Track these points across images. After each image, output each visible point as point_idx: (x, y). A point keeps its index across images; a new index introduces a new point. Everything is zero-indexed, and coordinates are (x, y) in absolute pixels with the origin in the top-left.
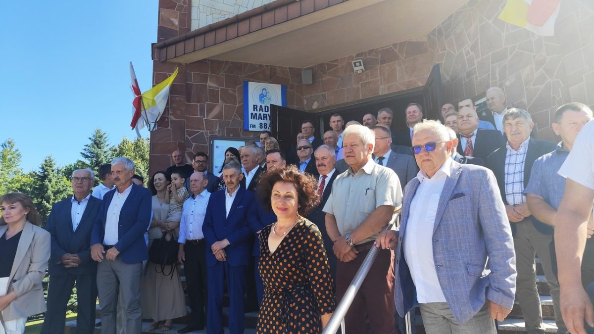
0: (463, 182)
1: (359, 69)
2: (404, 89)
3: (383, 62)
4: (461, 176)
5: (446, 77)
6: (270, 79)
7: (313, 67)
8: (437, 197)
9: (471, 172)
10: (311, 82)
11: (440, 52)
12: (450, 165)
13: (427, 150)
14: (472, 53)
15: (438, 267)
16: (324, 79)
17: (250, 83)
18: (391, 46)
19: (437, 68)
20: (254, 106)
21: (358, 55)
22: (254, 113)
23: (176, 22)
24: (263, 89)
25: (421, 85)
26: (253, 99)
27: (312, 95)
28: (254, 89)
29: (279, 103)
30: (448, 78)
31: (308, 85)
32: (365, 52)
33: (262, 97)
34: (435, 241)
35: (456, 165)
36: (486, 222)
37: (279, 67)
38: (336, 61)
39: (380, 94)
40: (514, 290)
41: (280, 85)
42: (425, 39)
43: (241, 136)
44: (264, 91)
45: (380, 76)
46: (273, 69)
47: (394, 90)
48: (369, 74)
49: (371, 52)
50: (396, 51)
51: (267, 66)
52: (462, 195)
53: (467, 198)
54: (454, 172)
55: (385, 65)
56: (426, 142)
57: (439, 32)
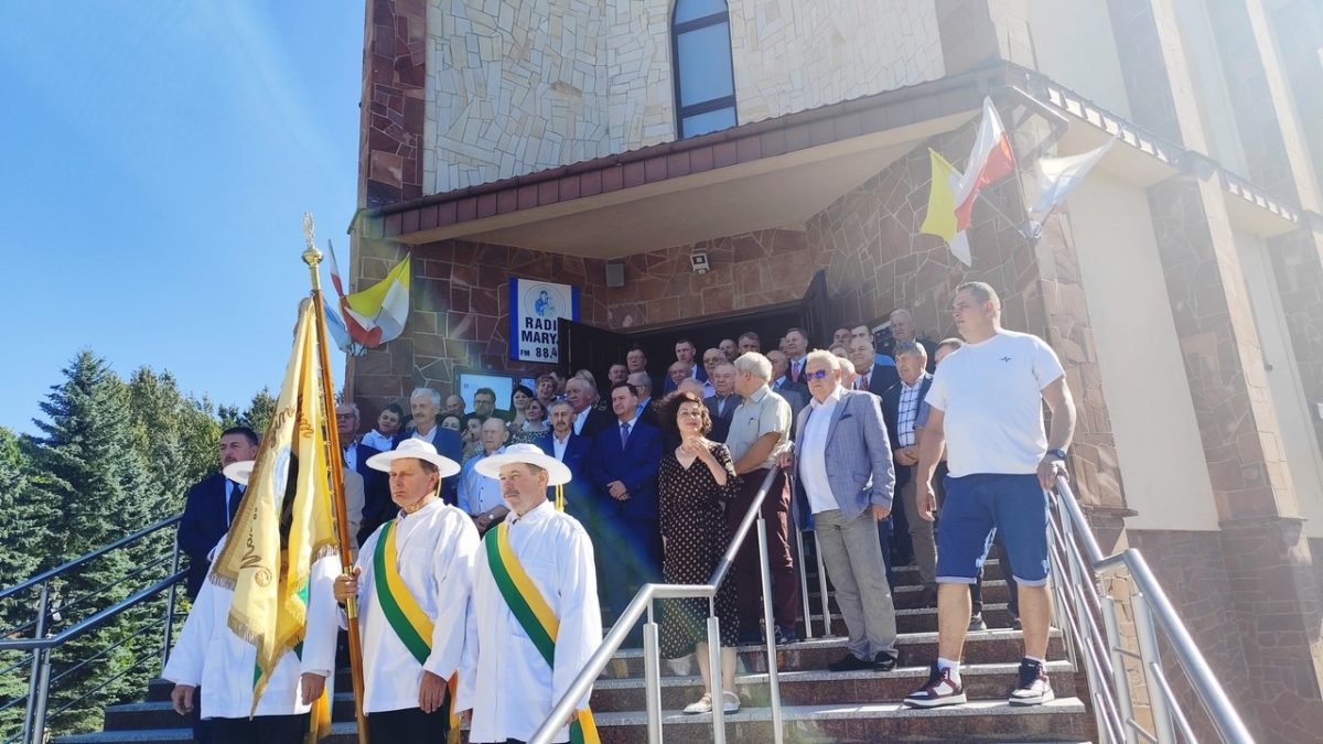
0: (851, 406)
1: (701, 267)
2: (771, 302)
3: (738, 258)
4: (849, 399)
5: (834, 289)
6: (554, 276)
7: (624, 259)
8: (828, 419)
9: (857, 396)
10: (622, 284)
11: (825, 251)
12: (839, 392)
13: (818, 377)
14: (870, 257)
15: (830, 477)
16: (642, 280)
17: (521, 282)
18: (751, 235)
19: (821, 276)
20: (527, 319)
21: (697, 246)
22: (527, 330)
23: (398, 174)
24: (543, 292)
25: (797, 298)
26: (526, 309)
27: (623, 305)
28: (528, 290)
29: (568, 316)
30: (836, 290)
31: (617, 289)
32: (710, 241)
33: (540, 305)
34: (827, 455)
35: (845, 391)
36: (870, 439)
37: (568, 256)
38: (664, 251)
39: (734, 308)
40: (892, 495)
41: (570, 287)
42: (803, 228)
43: (506, 368)
44: (543, 296)
45: (734, 279)
46: (557, 259)
47: (756, 304)
48: (717, 276)
49: (719, 241)
50: (759, 242)
51: (548, 254)
52: (850, 416)
53: (854, 418)
54: (842, 397)
55: (742, 263)
56: (816, 370)
57: (823, 221)
